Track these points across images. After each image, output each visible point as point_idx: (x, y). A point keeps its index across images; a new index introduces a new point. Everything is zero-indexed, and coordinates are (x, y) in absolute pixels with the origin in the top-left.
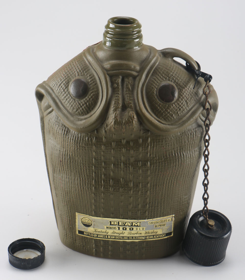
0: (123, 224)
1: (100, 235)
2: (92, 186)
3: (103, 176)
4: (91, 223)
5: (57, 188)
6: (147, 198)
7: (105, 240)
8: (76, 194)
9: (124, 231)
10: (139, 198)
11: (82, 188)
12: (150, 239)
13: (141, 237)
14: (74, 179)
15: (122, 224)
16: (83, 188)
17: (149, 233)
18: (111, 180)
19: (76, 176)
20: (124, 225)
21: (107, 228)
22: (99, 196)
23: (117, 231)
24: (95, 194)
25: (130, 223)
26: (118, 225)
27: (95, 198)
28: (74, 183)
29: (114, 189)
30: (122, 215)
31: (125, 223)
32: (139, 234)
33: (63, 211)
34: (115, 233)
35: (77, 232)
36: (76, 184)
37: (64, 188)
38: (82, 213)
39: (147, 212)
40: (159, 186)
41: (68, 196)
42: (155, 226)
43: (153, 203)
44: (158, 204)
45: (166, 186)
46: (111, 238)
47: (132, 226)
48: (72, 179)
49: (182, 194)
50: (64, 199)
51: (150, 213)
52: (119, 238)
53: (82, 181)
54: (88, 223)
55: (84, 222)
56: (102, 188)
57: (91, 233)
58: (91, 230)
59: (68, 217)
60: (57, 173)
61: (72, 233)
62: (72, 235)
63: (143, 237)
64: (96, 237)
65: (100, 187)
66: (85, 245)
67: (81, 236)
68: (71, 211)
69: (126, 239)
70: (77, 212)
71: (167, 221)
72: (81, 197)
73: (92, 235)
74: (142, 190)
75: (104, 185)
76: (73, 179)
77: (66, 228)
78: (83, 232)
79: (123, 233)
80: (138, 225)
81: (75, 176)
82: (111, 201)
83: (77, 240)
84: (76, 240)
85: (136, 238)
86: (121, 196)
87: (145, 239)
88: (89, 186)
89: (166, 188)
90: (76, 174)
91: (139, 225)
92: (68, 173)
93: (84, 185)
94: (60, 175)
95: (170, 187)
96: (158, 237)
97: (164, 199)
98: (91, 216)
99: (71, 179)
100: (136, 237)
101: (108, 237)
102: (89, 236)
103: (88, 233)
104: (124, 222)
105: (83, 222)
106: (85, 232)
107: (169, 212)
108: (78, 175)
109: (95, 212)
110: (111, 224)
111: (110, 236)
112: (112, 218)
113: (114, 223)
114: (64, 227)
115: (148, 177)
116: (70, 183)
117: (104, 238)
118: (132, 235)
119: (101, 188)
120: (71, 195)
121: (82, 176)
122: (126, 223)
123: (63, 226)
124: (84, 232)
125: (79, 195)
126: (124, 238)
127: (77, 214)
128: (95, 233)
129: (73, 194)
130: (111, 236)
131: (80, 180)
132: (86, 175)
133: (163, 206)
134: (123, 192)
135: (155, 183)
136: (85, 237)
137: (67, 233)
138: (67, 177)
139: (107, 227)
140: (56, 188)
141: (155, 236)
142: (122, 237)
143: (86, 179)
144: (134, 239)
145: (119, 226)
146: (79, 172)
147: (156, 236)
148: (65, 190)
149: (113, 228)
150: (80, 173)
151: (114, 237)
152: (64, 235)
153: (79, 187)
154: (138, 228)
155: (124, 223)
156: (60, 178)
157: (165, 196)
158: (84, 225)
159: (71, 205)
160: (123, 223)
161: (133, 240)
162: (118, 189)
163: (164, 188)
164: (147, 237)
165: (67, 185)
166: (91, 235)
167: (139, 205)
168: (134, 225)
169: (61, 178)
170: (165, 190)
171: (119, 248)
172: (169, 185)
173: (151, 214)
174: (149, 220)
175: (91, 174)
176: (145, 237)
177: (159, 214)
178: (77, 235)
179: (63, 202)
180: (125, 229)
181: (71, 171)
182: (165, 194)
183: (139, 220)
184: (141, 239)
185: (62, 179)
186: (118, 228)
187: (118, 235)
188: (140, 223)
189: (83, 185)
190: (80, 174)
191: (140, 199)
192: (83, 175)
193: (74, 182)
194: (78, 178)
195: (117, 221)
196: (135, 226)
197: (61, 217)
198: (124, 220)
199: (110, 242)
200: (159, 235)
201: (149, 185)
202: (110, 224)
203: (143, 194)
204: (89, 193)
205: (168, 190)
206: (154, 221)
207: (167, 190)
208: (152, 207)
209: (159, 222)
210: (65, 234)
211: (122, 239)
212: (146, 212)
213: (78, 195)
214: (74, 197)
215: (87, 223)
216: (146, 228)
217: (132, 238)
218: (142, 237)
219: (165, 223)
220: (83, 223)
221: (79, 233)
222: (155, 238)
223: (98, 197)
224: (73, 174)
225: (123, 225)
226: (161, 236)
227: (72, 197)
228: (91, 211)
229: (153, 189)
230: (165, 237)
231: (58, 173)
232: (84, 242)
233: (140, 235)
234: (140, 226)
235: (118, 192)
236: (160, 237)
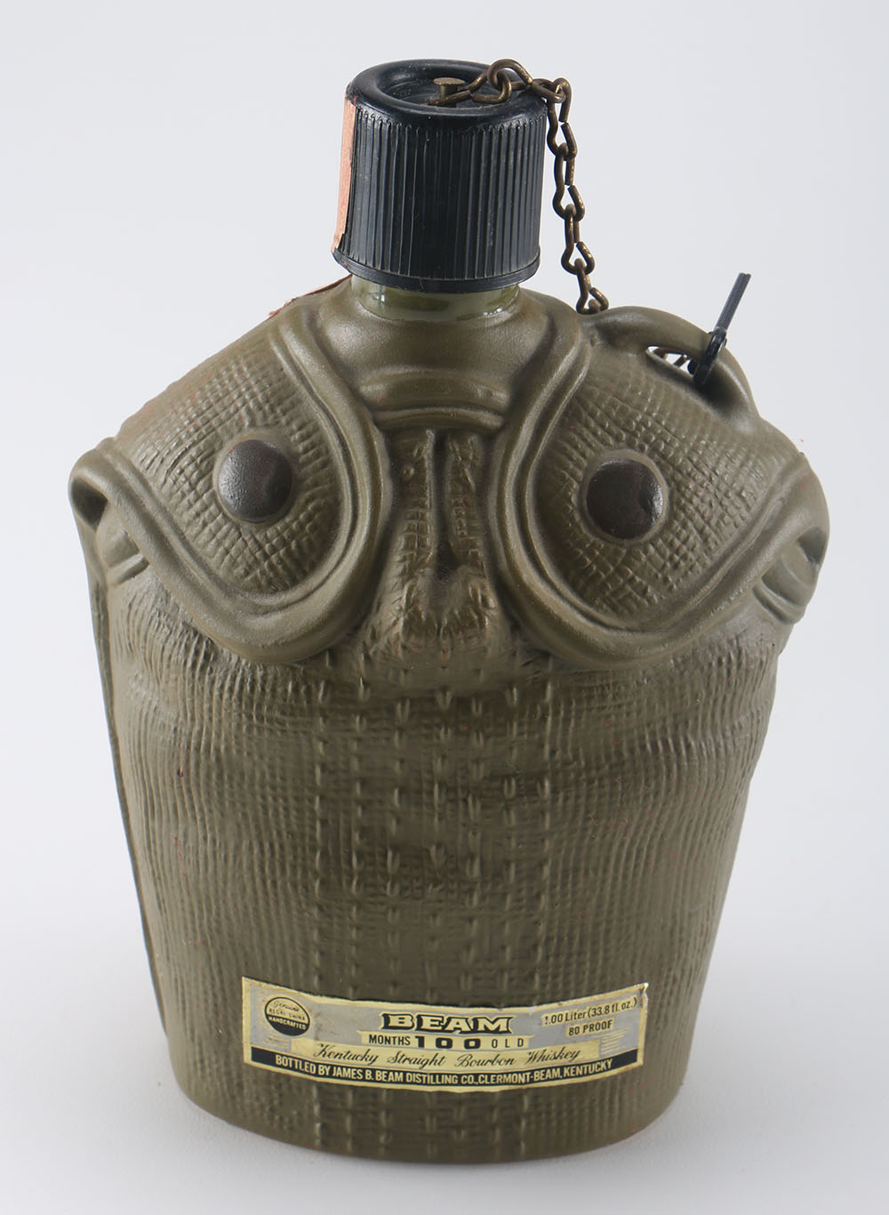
0: (439, 1025)
1: (342, 1067)
2: (310, 874)
3: (356, 837)
4: (306, 1021)
5: (165, 875)
6: (537, 923)
7: (362, 1087)
8: (246, 908)
9: (444, 1052)
10: (503, 924)
11: (269, 882)
12: (549, 1080)
13: (512, 1073)
14: (237, 847)
15: (432, 1025)
16: (274, 883)
17: (543, 1058)
18: (390, 854)
19: (244, 834)
20: (443, 1030)
21: (373, 1039)
22: (340, 917)
23: (412, 1051)
24: (325, 908)
25: (466, 1019)
26: (419, 1028)
27: (325, 925)
28: (235, 861)
29: (403, 889)
30: (432, 990)
31: (445, 1021)
32: (503, 1062)
33: (190, 969)
34: (403, 1062)
35: (247, 1056)
36: (245, 865)
37: (191, 880)
38: (267, 982)
39: (537, 978)
40: (586, 872)
41: (209, 911)
42: (571, 1030)
43: (560, 940)
44: (581, 943)
45: (616, 870)
46: (387, 1078)
47: (475, 1030)
48: (226, 847)
49: (679, 901)
50: (193, 922)
51: (550, 978)
52: (422, 1078)
53: (268, 855)
54: (292, 1018)
55: (276, 1017)
56: (355, 883)
57: (304, 1061)
58: (304, 1046)
59: (210, 993)
60: (164, 817)
61: (228, 1056)
62: (227, 1064)
63: (521, 1073)
64: (325, 1076)
65: (345, 878)
66: (281, 1103)
67: (261, 1069)
68: (220, 972)
69: (448, 1084)
70: (246, 977)
71: (620, 1007)
72: (263, 918)
73: (308, 1069)
74: (520, 890)
75: (361, 874)
76: (231, 845)
77: (200, 1038)
78: (273, 1054)
79: (438, 1058)
80: (499, 1027)
81: (240, 834)
82: (389, 937)
83: (245, 1084)
84: (240, 1085)
85: (492, 1079)
86: (431, 918)
87: (526, 1083)
88: (299, 877)
89: (615, 879)
90: (243, 826)
91: (503, 1028)
92: (211, 820)
93: (278, 873)
94: (177, 828)
95: (631, 876)
96: (579, 1071)
97: (609, 922)
98: (306, 992)
99: (223, 845)
100: (492, 1076)
101: (374, 1075)
102: (298, 1070)
103: (291, 1059)
104: (443, 1017)
105: (273, 1016)
106: (282, 1055)
107: (629, 972)
108: (253, 832)
109: (321, 978)
110: (387, 1026)
111: (382, 1070)
112: (391, 1002)
113: (400, 1023)
114: (192, 1032)
115: (543, 840)
116: (218, 862)
117: (357, 1080)
118: (475, 1069)
119: (350, 883)
120: (222, 909)
121: (271, 834)
122: (449, 1020)
123: (188, 1026)
124: (277, 1056)
125: (256, 910)
126: (440, 1080)
127: (245, 982)
128: (320, 1059)
129: (230, 903)
130: (389, 1071)
131: (262, 852)
132: (285, 833)
133: (601, 954)
134: (440, 901)
135: (571, 864)
136: (278, 1074)
137: (205, 1054)
138: (205, 838)
139: (371, 1036)
140: (159, 878)
141: (569, 1071)
142: (434, 1075)
143: (288, 849)
144: (484, 1085)
145: (421, 1034)
146: (256, 819)
147: (575, 1069)
148: (197, 890)
149: (397, 1039)
150: (261, 822)
151: (401, 1074)
152: (191, 1061)
153: (258, 879)
154: (501, 1039)
155: (440, 1019)
156: (176, 839)
157: (610, 912)
158: (277, 1026)
159: (222, 948)
160: (440, 1022)
161: (479, 1085)
162: (418, 888)
163: (610, 881)
164: (538, 1075)
165: (206, 869)
166: (306, 1067)
167: (504, 948)
168: (485, 1026)
169: (181, 839)
170: (614, 887)
171: (422, 1120)
172: (627, 868)
173: (555, 985)
174: (545, 1007)
175: (307, 830)
176: (528, 1074)
177: (586, 983)
178: (247, 1065)
179: (187, 935)
180: (444, 1043)
181: (222, 815)
182: (612, 904)
183: (506, 1010)
184: (512, 1084)
185: (185, 842)
186: (417, 1040)
187: (416, 1067)
188: (509, 1018)
189: (273, 871)
190: (262, 827)
191: (507, 925)
192: (275, 833)
193: (235, 857)
194: (251, 843)
195: (412, 1011)
196: (487, 1030)
197: (180, 989)
198: (442, 1008)
199: (384, 1094)
200: (585, 1066)
201: (547, 870)
202: (383, 1025)
203: (521, 908)
204: (299, 903)
205: (624, 886)
206: (566, 1011)
207: (619, 887)
208: (557, 955)
209: (586, 1015)
210: (198, 1057)
211: (432, 1083)
212: (532, 976)
213: (250, 909)
214: (234, 919)
215: (287, 1019)
216: (530, 1040)
217: (476, 1080)
218: (518, 1073)
219: (612, 1016)
220: (270, 1018)
221: (254, 1059)
222: (567, 1077)
223: (336, 920)
224: (230, 825)
225: (440, 1028)
226: (595, 1066)
227: (228, 918)
228: (307, 974)
229: (564, 885)
230: (608, 1070)
231: (168, 820)
232: (277, 1095)
233: (508, 1067)
234: (508, 1032)
235: (417, 899)
236: (588, 1074)
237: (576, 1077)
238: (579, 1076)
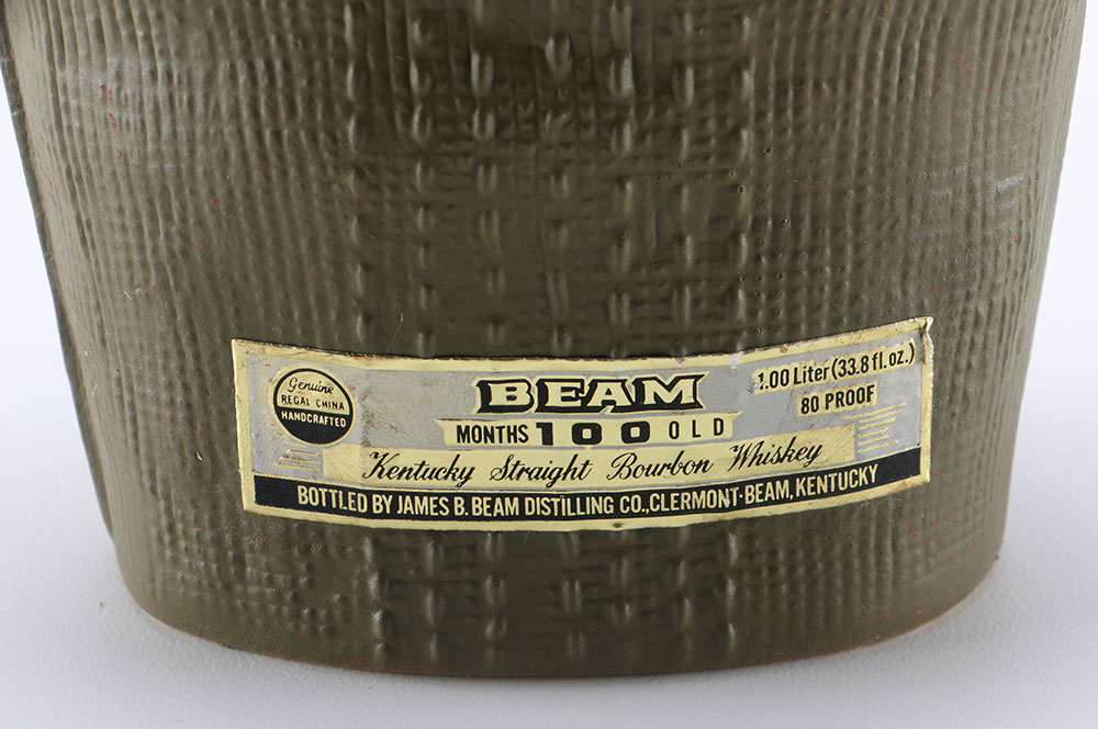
0: (577, 399)
1: (413, 495)
2: (338, 109)
3: (415, 30)
4: (346, 411)
5: (88, 168)
6: (735, 187)
8: (230, 193)
9: (586, 452)
10: (678, 189)
11: (267, 134)
12: (770, 502)
13: (707, 489)
14: (210, 79)
15: (564, 399)
16: (277, 135)
17: (759, 459)
18: (475, 60)
19: (221, 49)
20: (584, 409)
21: (463, 434)
22: (395, 188)
23: (533, 455)
24: (368, 172)
25: (622, 382)
26: (542, 408)
27: (369, 208)
28: (206, 105)
29: (501, 125)
30: (561, 330)
31: (587, 389)
32: (689, 468)
33: (141, 347)
34: (518, 476)
35: (248, 500)
36: (224, 108)
37: (133, 161)
38: (275, 343)
39: (741, 295)
40: (817, 85)
41: (168, 217)
42: (805, 403)
43: (778, 224)
44: (815, 232)
45: (868, 86)
46: (491, 510)
47: (638, 405)
48: (190, 84)
49: (979, 161)
50: (142, 248)
51: (763, 297)
52: (551, 505)
53: (263, 82)
54: (322, 409)
55: (294, 410)
56: (416, 118)
57: (346, 490)
58: (344, 463)
59: (178, 383)
60: (82, 53)
61: (215, 507)
62: (214, 524)
63: (723, 487)
64: (383, 516)
65: (399, 110)
66: (311, 583)
67: (273, 519)
68: (193, 338)
69: (597, 516)
70: (237, 338)
71: (886, 361)
72: (261, 211)
73: (354, 505)
74: (703, 121)
75: (429, 101)
76: (199, 75)
77: (165, 482)
78: (292, 486)
79: (578, 465)
80: (679, 397)
81: (213, 53)
82: (482, 221)
83: (248, 556)
84: (239, 561)
85: (673, 502)
86: (552, 178)
87: (732, 508)
88: (319, 117)
89: (867, 104)
90: (217, 35)
91: (687, 399)
92: (162, 35)
93: (283, 115)
94: (104, 67)
95: (894, 98)
96: (822, 486)
97: (860, 190)
98: (343, 352)
99: (185, 80)
100: (672, 496)
101: (468, 506)
102: (338, 511)
103: (323, 491)
104: (582, 381)
105: (289, 410)
106: (308, 485)
107: (898, 293)
108: (236, 44)
109: (367, 319)
110: (486, 407)
111: (482, 496)
112: (492, 357)
113: (509, 398)
114: (152, 474)
115: (739, 19)
116: (178, 111)
117: (440, 518)
118: (643, 482)
119: (407, 119)
120: (190, 207)
121: (267, 42)
122: (594, 385)
123: (144, 466)
124: (300, 488)
125: (248, 195)
126: (583, 507)
127: (238, 348)
128: (375, 482)
129: (203, 191)
130: (493, 496)
131: (253, 79)
132: (290, 37)
133: (849, 249)
134: (566, 145)
135: (791, 68)
136: (304, 524)
137: (177, 512)
138: (153, 73)
139: (459, 428)
140: (79, 178)
141: (805, 484)
142: (573, 497)
143: (297, 65)
144: (660, 514)
145: (545, 418)
146: (239, 18)
147: (814, 482)
148: (145, 177)
149: (505, 431)
150: (249, 21)
151: (516, 500)
152: (154, 532)
153: (248, 132)
154: (685, 420)
155: (578, 385)
156: (103, 87)
157: (861, 171)
158: (296, 429)
159: (193, 288)
160: (577, 391)
161: (652, 514)
162: (527, 121)
163: (858, 106)
164: (752, 494)
165: (159, 131)
166: (351, 501)
167: (681, 239)
168: (657, 396)
169: (112, 86)
170: (865, 121)
171: (557, 589)
172: (886, 84)
173: (773, 312)
174: (758, 355)
175: (329, 24)
176: (735, 491)
177: (826, 308)
178: (250, 515)
180: (587, 434)
181: (181, 20)
182: (863, 154)
183: (691, 362)
184: (707, 510)
185: (119, 90)
186: (539, 430)
187: (541, 484)
188: (697, 378)
189: (273, 113)
190: (251, 32)
191: (685, 191)
192: (273, 39)
193: (206, 97)
194: (233, 67)
195: (528, 373)
196: (659, 404)
197: (127, 397)
198: (581, 365)
200: (832, 476)
201: (748, 78)
202: (479, 405)
203: (706, 158)
204: (323, 167)
205: (884, 120)
206: (796, 365)
207: (875, 119)
208: (773, 255)
209: (829, 372)
210: (164, 522)
211: (570, 513)
212: (732, 292)
213: (238, 195)
214: (211, 223)
215: (312, 412)
217: (645, 504)
218: (716, 488)
219: (873, 377)
220: (284, 415)
221: (260, 500)
222: (802, 498)
223: (387, 193)
224: (195, 37)
225: (578, 403)
226: (848, 476)
227: (200, 223)
228: (343, 315)
229: (780, 112)
230: (871, 485)
231: (88, 56)
232: (303, 567)
233: (699, 478)
234: (696, 405)
235: (527, 142)
236: (838, 492)
237: (816, 497)
238: (823, 495)
